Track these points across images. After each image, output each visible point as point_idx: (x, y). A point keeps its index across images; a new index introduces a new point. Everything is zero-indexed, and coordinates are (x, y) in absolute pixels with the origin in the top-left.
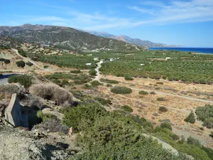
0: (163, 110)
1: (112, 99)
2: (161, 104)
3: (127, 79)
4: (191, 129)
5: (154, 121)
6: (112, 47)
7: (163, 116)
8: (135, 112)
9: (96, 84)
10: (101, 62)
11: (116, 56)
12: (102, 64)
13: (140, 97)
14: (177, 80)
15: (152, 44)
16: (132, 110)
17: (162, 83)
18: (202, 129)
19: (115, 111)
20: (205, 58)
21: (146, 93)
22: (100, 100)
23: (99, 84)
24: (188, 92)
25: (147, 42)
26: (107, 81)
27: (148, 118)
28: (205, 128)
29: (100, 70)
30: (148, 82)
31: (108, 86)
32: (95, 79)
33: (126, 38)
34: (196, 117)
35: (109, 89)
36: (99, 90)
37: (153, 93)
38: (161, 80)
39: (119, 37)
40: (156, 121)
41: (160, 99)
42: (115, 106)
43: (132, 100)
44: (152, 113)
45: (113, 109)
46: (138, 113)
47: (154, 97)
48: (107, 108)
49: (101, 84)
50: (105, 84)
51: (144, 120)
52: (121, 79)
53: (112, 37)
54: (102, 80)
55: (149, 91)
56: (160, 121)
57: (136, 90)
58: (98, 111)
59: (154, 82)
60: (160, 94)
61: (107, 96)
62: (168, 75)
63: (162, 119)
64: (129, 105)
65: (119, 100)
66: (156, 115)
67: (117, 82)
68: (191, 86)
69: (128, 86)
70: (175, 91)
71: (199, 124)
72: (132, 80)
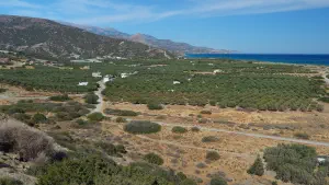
0: (212, 156)
1: (127, 143)
2: (210, 147)
3: (152, 108)
5: (199, 176)
7: (214, 167)
8: (167, 164)
9: (97, 118)
10: (106, 80)
11: (132, 69)
12: (107, 84)
13: (175, 138)
14: (233, 106)
15: (190, 48)
16: (161, 161)
17: (209, 113)
19: (133, 165)
20: (272, 69)
21: (184, 131)
22: (105, 147)
23: (103, 118)
24: (251, 125)
25: (182, 44)
26: (116, 112)
27: (190, 172)
28: (279, 182)
29: (103, 93)
30: (186, 112)
31: (119, 121)
32: (96, 110)
33: (149, 38)
34: (265, 164)
35: (121, 126)
36: (104, 129)
37: (195, 130)
38: (208, 107)
39: (137, 37)
40: (203, 176)
41: (207, 140)
42: (132, 156)
43: (162, 143)
44: (196, 163)
45: (129, 160)
46: (171, 165)
47: (198, 136)
48: (118, 161)
49: (106, 119)
50: (114, 118)
51: (183, 177)
52: (142, 108)
53: (125, 37)
54: (108, 111)
55: (189, 127)
56: (209, 175)
57: (167, 127)
58: (101, 166)
59: (196, 111)
60: (206, 131)
61: (118, 139)
62: (219, 100)
63: (211, 172)
64: (156, 153)
65: (139, 145)
66: (202, 166)
67: (134, 114)
68: (255, 116)
69: (153, 120)
70: (231, 124)
71: (270, 175)
72: (160, 108)
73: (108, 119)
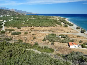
0: (34, 38)
1: (13, 38)
2: (34, 36)
3: (18, 28)
4: (45, 43)
5: (32, 43)
6: (9, 14)
7: (35, 41)
8: (24, 41)
9: (3, 32)
10: (4, 22)
11: (12, 19)
12: (5, 23)
13: (25, 35)
14: (38, 26)
15: (27, 13)
16: (22, 41)
17: (33, 28)
18: (48, 42)
19: (15, 43)
21: (27, 33)
22: (6, 39)
23: (5, 32)
24: (43, 30)
25: (25, 12)
26: (9, 30)
27: (29, 43)
28: (49, 42)
29: (4, 25)
30: (28, 28)
31: (10, 32)
32: (2, 30)
33: (16, 10)
34: (46, 39)
35: (10, 33)
36: (5, 35)
37: (30, 33)
38: (33, 27)
39: (12, 10)
40: (33, 43)
42: (14, 41)
43: (22, 36)
45: (14, 42)
46: (25, 41)
47: (31, 34)
48: (11, 42)
49: (6, 32)
50: (8, 31)
51: (28, 44)
52: (16, 28)
53: (9, 10)
54: (6, 30)
55: (28, 32)
56: (34, 43)
57: (23, 33)
58: (6, 44)
59: (30, 28)
60: (33, 32)
61: (10, 37)
62: (35, 25)
63: (35, 42)
64: (21, 39)
65: (16, 38)
66: (32, 41)
67: (14, 30)
68: (44, 28)
69: (19, 31)
70: (38, 31)
71: (47, 41)
72: (20, 28)
73: (7, 32)
